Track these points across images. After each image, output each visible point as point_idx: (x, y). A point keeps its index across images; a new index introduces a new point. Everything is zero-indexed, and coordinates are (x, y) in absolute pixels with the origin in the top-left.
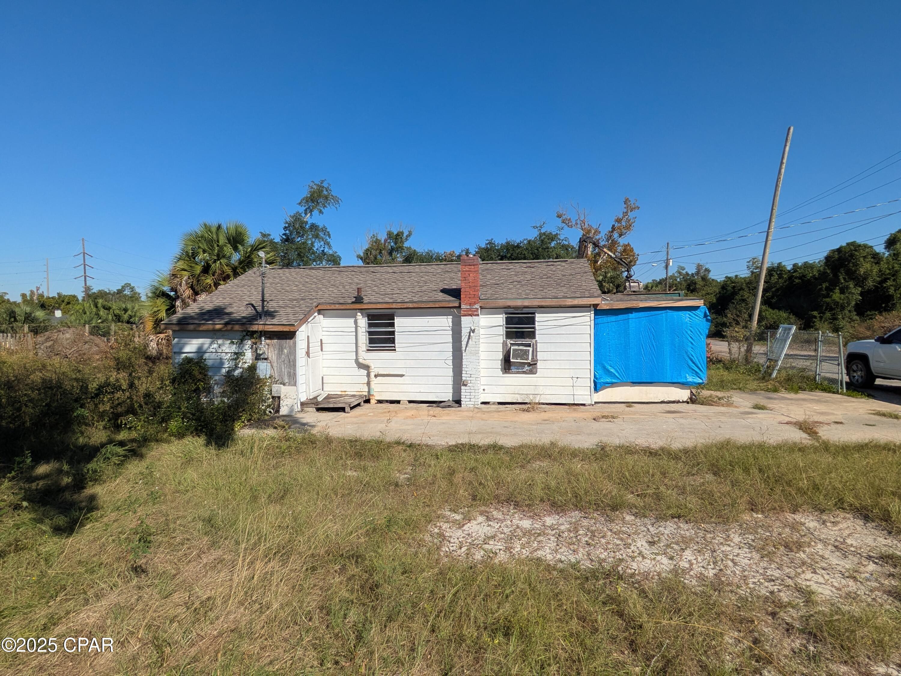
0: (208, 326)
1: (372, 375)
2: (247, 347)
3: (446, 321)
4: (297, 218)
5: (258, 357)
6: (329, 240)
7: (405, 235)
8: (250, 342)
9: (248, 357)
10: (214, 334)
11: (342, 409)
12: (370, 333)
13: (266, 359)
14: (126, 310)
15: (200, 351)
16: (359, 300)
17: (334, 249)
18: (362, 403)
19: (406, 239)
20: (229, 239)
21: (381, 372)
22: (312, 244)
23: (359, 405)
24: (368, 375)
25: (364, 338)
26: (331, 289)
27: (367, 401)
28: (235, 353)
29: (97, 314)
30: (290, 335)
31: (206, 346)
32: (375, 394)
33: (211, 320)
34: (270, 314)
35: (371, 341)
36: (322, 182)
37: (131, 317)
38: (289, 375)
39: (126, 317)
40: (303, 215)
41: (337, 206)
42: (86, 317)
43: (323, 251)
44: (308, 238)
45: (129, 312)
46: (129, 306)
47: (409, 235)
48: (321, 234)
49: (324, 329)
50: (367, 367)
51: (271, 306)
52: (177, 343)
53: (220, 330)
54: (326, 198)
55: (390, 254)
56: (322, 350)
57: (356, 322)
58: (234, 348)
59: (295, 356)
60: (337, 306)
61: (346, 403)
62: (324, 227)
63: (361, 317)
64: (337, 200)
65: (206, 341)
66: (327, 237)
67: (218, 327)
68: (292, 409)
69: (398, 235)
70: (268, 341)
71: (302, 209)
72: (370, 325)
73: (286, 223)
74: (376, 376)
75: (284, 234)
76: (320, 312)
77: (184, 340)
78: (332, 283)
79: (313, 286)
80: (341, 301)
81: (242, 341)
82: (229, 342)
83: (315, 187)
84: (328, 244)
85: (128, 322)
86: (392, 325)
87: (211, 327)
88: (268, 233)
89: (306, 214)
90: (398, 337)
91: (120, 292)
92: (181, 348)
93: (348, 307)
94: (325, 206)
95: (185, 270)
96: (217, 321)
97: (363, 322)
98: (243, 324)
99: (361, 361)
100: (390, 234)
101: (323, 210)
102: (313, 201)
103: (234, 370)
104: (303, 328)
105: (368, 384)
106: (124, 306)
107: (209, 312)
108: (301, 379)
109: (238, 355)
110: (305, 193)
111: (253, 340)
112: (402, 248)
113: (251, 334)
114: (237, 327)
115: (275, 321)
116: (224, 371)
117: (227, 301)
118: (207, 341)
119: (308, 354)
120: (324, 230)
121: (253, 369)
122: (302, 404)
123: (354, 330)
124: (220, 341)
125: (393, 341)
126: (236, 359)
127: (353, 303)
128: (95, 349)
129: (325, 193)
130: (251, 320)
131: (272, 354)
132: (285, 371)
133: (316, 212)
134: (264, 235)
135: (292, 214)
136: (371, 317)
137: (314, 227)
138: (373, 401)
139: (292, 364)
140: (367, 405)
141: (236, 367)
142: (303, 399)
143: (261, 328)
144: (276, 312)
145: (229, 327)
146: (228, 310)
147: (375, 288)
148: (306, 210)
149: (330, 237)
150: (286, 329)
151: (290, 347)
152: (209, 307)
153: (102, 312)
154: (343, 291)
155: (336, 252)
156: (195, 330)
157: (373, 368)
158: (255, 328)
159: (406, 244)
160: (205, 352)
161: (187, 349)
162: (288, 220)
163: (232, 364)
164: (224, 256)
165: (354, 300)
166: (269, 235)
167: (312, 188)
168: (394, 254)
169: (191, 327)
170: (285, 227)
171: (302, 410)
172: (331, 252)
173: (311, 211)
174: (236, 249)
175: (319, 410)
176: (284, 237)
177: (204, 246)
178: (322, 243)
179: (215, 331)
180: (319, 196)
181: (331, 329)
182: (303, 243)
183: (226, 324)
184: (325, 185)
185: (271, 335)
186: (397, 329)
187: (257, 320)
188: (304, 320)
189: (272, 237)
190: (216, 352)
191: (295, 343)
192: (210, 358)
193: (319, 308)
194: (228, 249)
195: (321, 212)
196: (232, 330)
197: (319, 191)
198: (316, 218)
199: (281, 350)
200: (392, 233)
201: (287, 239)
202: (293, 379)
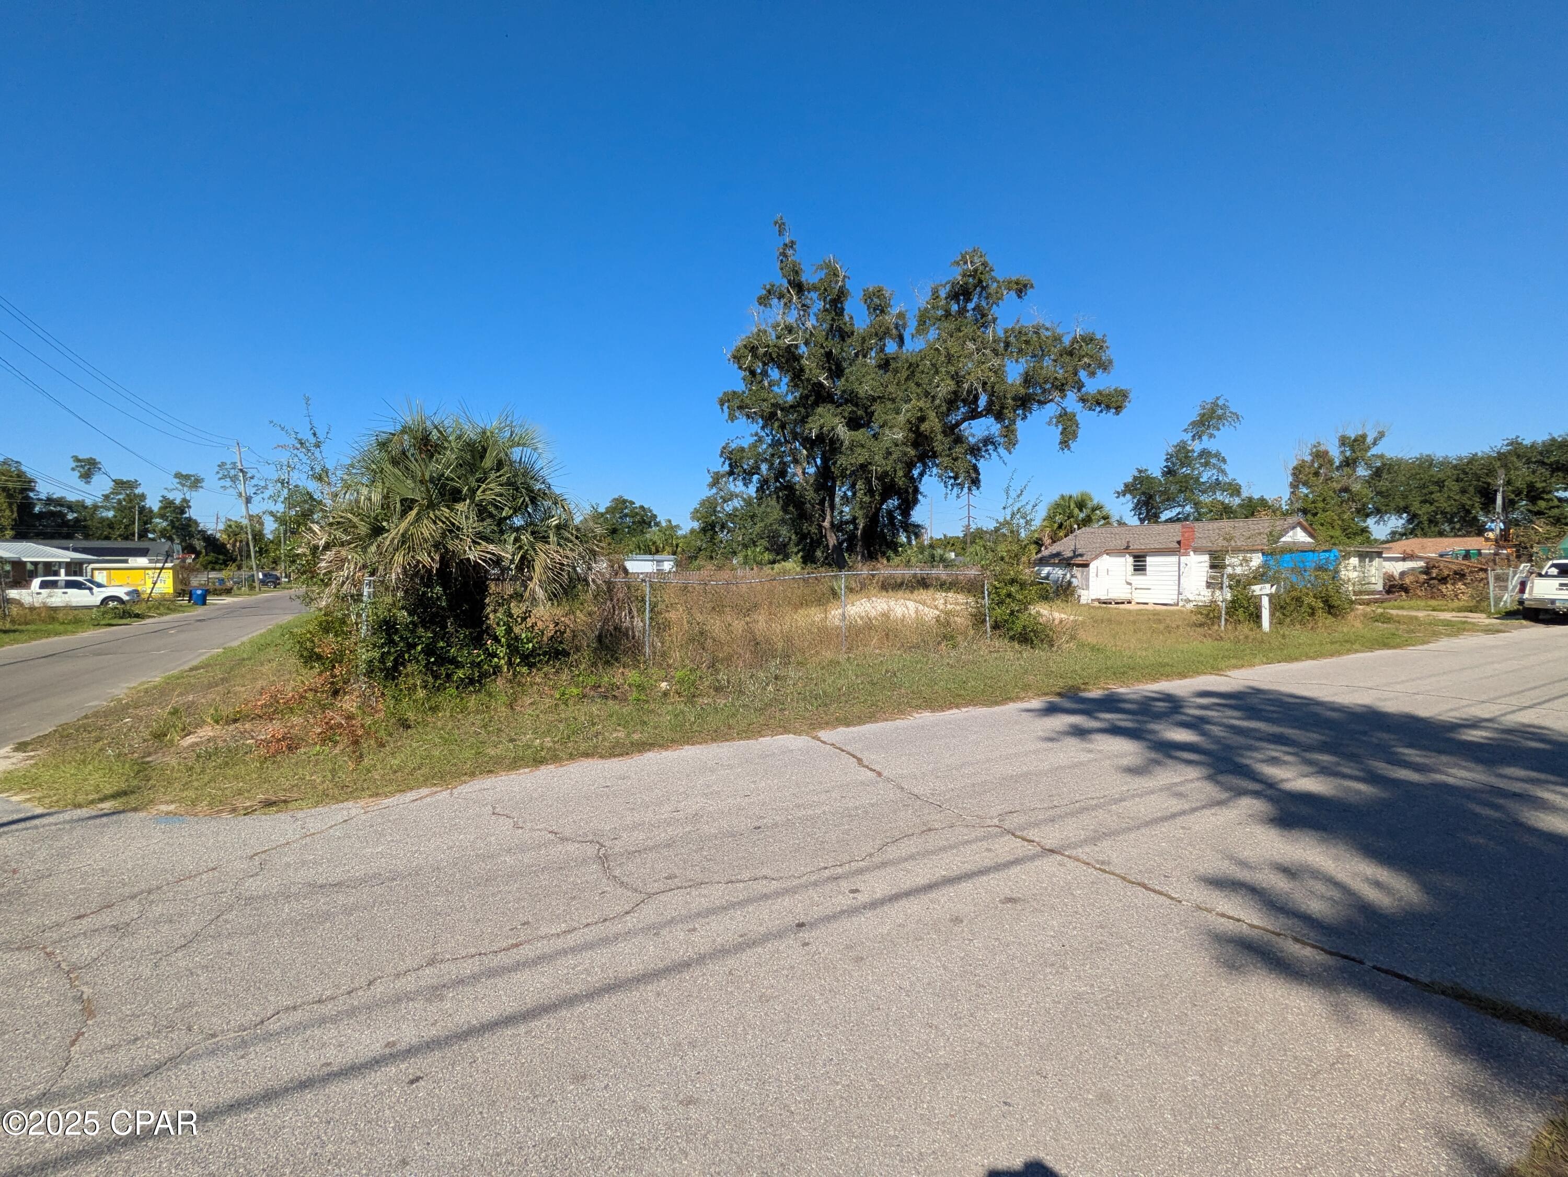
0: (1052, 561)
1: (1134, 588)
2: (1068, 571)
3: (1174, 559)
4: (1181, 447)
5: (1072, 576)
6: (1223, 466)
8: (1070, 569)
9: (1068, 576)
10: (1054, 565)
12: (1134, 566)
13: (1076, 577)
15: (1049, 574)
17: (1232, 476)
19: (1375, 443)
20: (1077, 505)
21: (1137, 587)
22: (1201, 474)
24: (1132, 588)
25: (1131, 569)
27: (1130, 602)
30: (1086, 565)
32: (1134, 598)
33: (1055, 558)
34: (1081, 555)
35: (1135, 570)
36: (1216, 400)
38: (1086, 586)
40: (1189, 442)
41: (1236, 424)
43: (1216, 480)
44: (1196, 467)
47: (1381, 435)
48: (1213, 461)
49: (1107, 563)
50: (1130, 584)
51: (1079, 551)
54: (1221, 418)
56: (1107, 574)
57: (1127, 560)
58: (1063, 572)
59: (1089, 577)
60: (1116, 551)
62: (1218, 451)
63: (1129, 557)
64: (1235, 418)
66: (1222, 463)
67: (1057, 562)
68: (1087, 602)
70: (1078, 569)
71: (1187, 436)
72: (1134, 562)
73: (1168, 454)
75: (1165, 467)
76: (1107, 554)
80: (1119, 548)
81: (1066, 568)
82: (1061, 569)
83: (1207, 406)
84: (1223, 472)
86: (1145, 561)
87: (1054, 562)
88: (1145, 468)
89: (1193, 441)
90: (1148, 568)
93: (1123, 551)
94: (1219, 428)
95: (1049, 526)
96: (1057, 559)
97: (1130, 560)
98: (1068, 560)
99: (1129, 581)
100: (1343, 440)
101: (1216, 433)
102: (1203, 424)
104: (1095, 562)
105: (1131, 593)
107: (1054, 554)
108: (1091, 588)
109: (1064, 575)
110: (1194, 415)
111: (1072, 568)
113: (1071, 565)
114: (1065, 562)
115: (1082, 559)
116: (1058, 582)
117: (1062, 549)
118: (1052, 568)
119: (1095, 575)
120: (1217, 455)
121: (1070, 581)
122: (1093, 600)
123: (1125, 564)
124: (1057, 569)
125: (1144, 570)
126: (1063, 577)
127: (1125, 549)
129: (1220, 412)
130: (1071, 558)
131: (1079, 575)
132: (1084, 584)
133: (1206, 437)
134: (1140, 471)
135: (1175, 444)
136: (1135, 557)
137: (1205, 453)
138: (1133, 603)
139: (1087, 580)
140: (1130, 605)
141: (1063, 581)
142: (1093, 598)
143: (1075, 562)
144: (1083, 554)
145: (1062, 562)
146: (1062, 553)
147: (1137, 542)
148: (1194, 436)
149: (1224, 461)
150: (1087, 562)
151: (1088, 572)
152: (1054, 552)
155: (1234, 480)
156: (1047, 563)
157: (1134, 584)
158: (1073, 562)
160: (1051, 574)
161: (1043, 573)
162: (1170, 451)
163: (1062, 579)
164: (1073, 517)
165: (1125, 547)
166: (1146, 470)
167: (1203, 408)
170: (1167, 459)
171: (1092, 603)
172: (1227, 480)
173: (1200, 437)
176: (1165, 470)
177: (1060, 510)
178: (1214, 471)
179: (1056, 564)
180: (1212, 418)
181: (1111, 563)
182: (1189, 475)
183: (1061, 560)
184: (1220, 402)
185: (1079, 566)
186: (1148, 563)
187: (1073, 558)
188: (1096, 557)
189: (1149, 473)
190: (1055, 574)
191: (1090, 570)
192: (1052, 576)
193: (1106, 552)
195: (1213, 435)
197: (1213, 411)
198: (1206, 443)
199: (1083, 573)
200: (1349, 438)
201: (1169, 472)
202: (1087, 588)
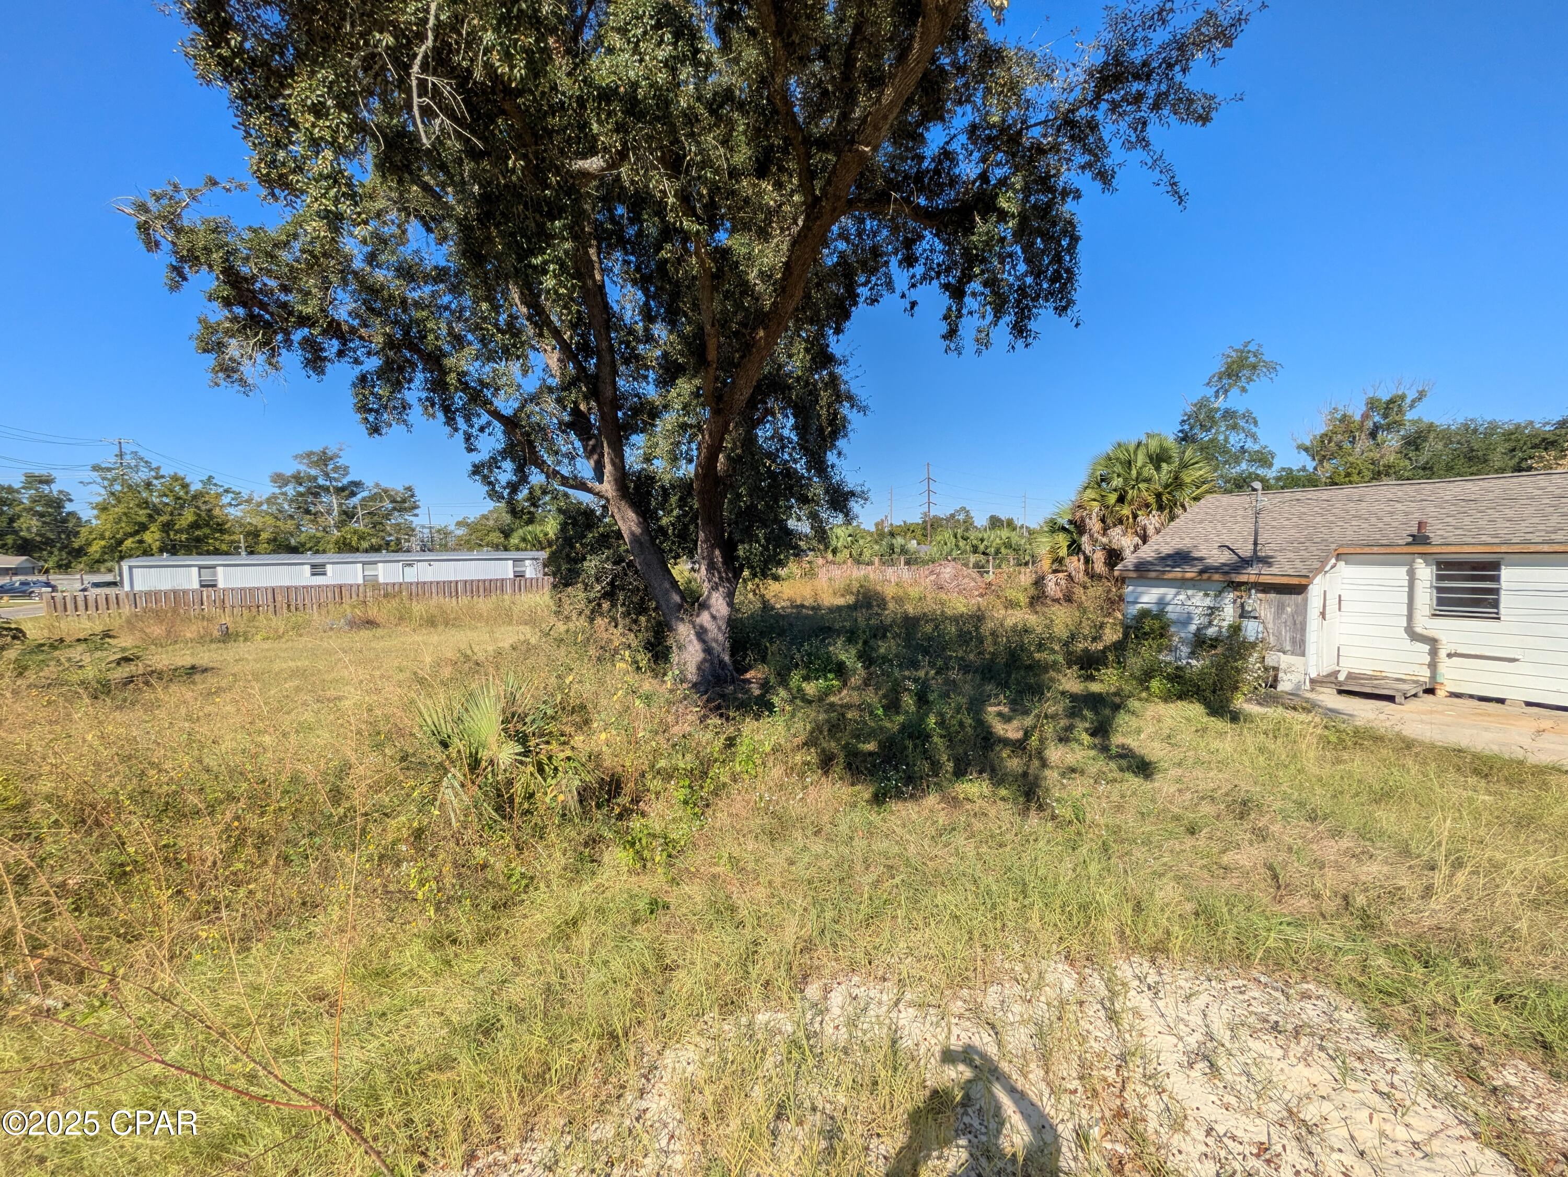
0: (1177, 573)
1: (1442, 654)
2: (1227, 601)
4: (1202, 405)
5: (1243, 615)
6: (1254, 429)
7: (1408, 401)
8: (1231, 595)
9: (1229, 613)
10: (1182, 584)
11: (1391, 699)
12: (1440, 590)
13: (1255, 618)
14: (982, 540)
15: (1162, 603)
16: (1419, 539)
17: (1263, 442)
18: (1421, 694)
19: (1412, 406)
20: (1150, 457)
21: (1461, 651)
22: (1226, 440)
23: (1415, 695)
24: (1434, 653)
25: (1425, 597)
26: (1354, 523)
27: (1430, 691)
28: (1209, 608)
29: (957, 546)
30: (1299, 589)
31: (1169, 597)
32: (1445, 682)
33: (1178, 566)
34: (1266, 561)
35: (1441, 602)
36: (1247, 344)
37: (987, 547)
38: (1293, 641)
39: (982, 547)
40: (1213, 399)
41: (1273, 375)
42: (946, 549)
43: (1242, 447)
44: (1220, 432)
45: (985, 543)
46: (986, 536)
47: (1421, 395)
48: (1242, 423)
49: (1345, 581)
50: (1433, 643)
52: (1133, 592)
53: (1192, 579)
54: (1254, 367)
55: (1373, 435)
56: (1340, 609)
57: (1411, 574)
58: (1208, 602)
59: (1305, 618)
60: (1375, 549)
61: (1397, 690)
62: (1248, 411)
63: (1423, 565)
64: (1272, 368)
65: (1169, 592)
66: (1252, 426)
67: (1188, 575)
68: (1298, 686)
69: (1392, 401)
70: (1260, 595)
71: (1210, 392)
72: (1440, 578)
73: (1186, 414)
74: (1449, 656)
75: (1181, 431)
76: (1339, 557)
77: (1140, 589)
78: (1353, 512)
79: (1319, 519)
80: (1384, 542)
81: (1219, 593)
82: (1201, 594)
83: (1234, 354)
84: (1254, 437)
85: (984, 553)
86: (1494, 579)
87: (1179, 575)
89: (1217, 397)
90: (1506, 599)
91: (953, 516)
92: (1137, 598)
93: (1398, 550)
94: (1250, 380)
95: (1094, 500)
96: (1187, 568)
97: (1426, 573)
98: (1227, 573)
99: (1419, 630)
100: (1372, 405)
101: (1248, 387)
102: (1229, 376)
103: (1206, 627)
104: (1317, 580)
105: (1433, 665)
106: (980, 536)
107: (1169, 556)
108: (1311, 648)
109: (1212, 611)
110: (1218, 366)
111: (1238, 594)
112: (1400, 424)
113: (1236, 586)
114: (1217, 577)
115: (1274, 570)
116: (1193, 628)
117: (1188, 542)
118: (1172, 591)
119: (1323, 614)
120: (1247, 415)
121: (1236, 629)
122: (1312, 681)
123: (1406, 583)
124: (1190, 592)
125: (1493, 603)
126: (1210, 615)
127: (1408, 544)
128: (973, 584)
129: (1252, 360)
130: (1235, 567)
131: (1268, 613)
132: (1286, 635)
133: (1234, 392)
135: (1195, 401)
136: (1440, 565)
137: (1229, 414)
138: (1441, 693)
139: (1299, 627)
140: (1430, 697)
141: (1210, 624)
142: (1313, 675)
143: (1253, 579)
144: (1272, 557)
145: (1205, 576)
146: (1196, 554)
147: (1449, 519)
148: (1217, 392)
149: (1256, 423)
150: (1295, 581)
151: (1297, 605)
152: (1166, 550)
153: (962, 543)
154: (1380, 525)
155: (1266, 447)
156: (1157, 579)
157: (1444, 642)
158: (1244, 578)
159: (1410, 416)
160: (1168, 604)
161: (1145, 599)
162: (1188, 410)
163: (1205, 620)
164: (1144, 480)
165: (1410, 539)
167: (1228, 356)
168: (1380, 436)
169: (1153, 574)
170: (1184, 421)
171: (1312, 690)
172: (1257, 447)
173: (1226, 392)
174: (1158, 468)
175: (1341, 692)
176: (1180, 435)
177: (1118, 468)
178: (1242, 436)
179: (1184, 580)
180: (1242, 367)
181: (1359, 582)
182: (1211, 441)
183: (1201, 572)
184: (1252, 348)
185: (1266, 588)
186: (1505, 585)
187: (1245, 568)
188: (1320, 569)
190: (1183, 604)
191: (1306, 601)
192: (1172, 611)
193: (1340, 551)
194: (1149, 470)
195: (1244, 390)
196: (1209, 579)
197: (1241, 359)
198: (1234, 401)
199: (1281, 608)
200: (1379, 400)
201: (1185, 438)
202: (1299, 647)
